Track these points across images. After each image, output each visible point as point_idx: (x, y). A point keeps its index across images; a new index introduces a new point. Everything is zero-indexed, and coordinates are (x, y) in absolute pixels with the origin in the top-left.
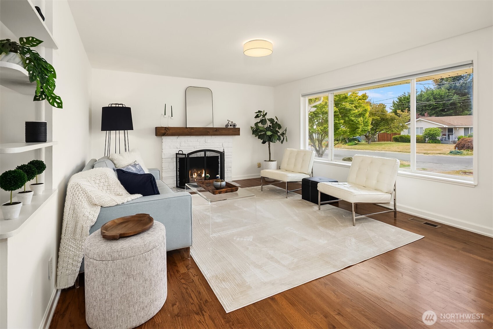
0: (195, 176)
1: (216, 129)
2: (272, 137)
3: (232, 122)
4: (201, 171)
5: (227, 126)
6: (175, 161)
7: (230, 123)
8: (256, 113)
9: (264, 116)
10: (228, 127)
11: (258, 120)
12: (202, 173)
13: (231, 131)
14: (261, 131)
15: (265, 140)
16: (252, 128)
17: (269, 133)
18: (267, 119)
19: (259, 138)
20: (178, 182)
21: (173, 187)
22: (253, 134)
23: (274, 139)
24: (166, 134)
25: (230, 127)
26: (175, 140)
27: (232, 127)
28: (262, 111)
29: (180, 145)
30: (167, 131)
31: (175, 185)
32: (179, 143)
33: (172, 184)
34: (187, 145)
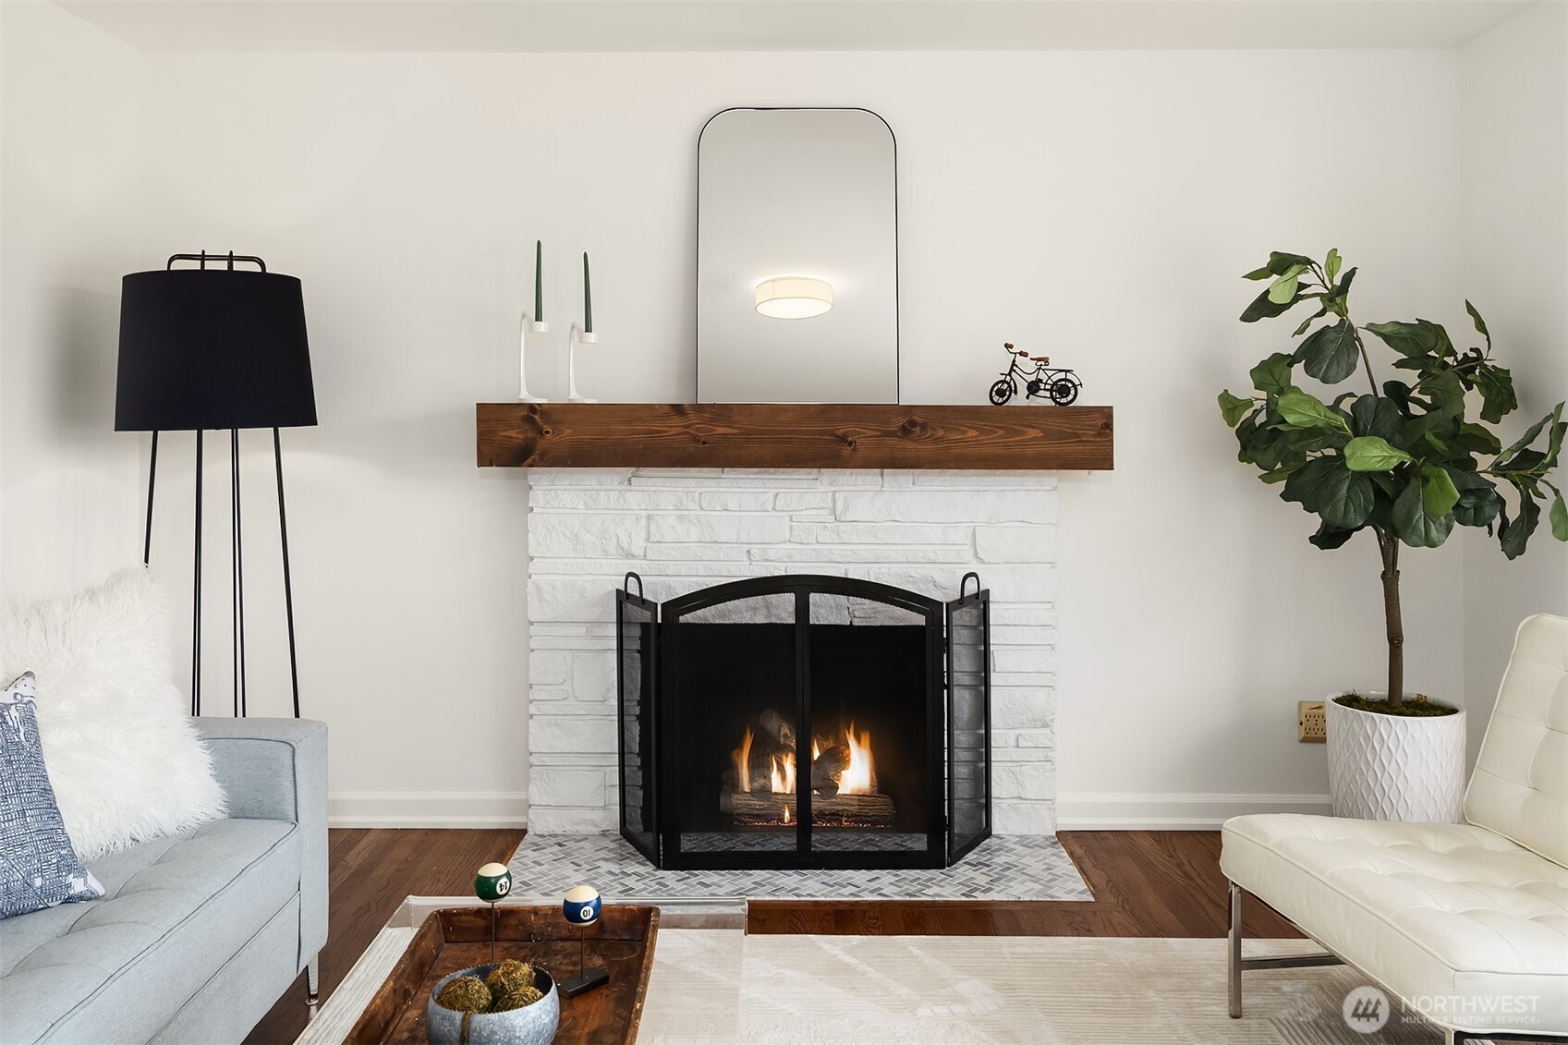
0: (784, 778)
1: (902, 421)
2: (1408, 492)
3: (1046, 360)
4: (830, 744)
5: (1001, 393)
6: (614, 644)
7: (1027, 365)
8: (1255, 276)
9: (1336, 297)
10: (1012, 402)
11: (1279, 335)
12: (837, 757)
13: (1033, 433)
14: (1311, 434)
15: (1339, 521)
16: (1230, 405)
17: (1373, 455)
18: (1371, 327)
19: (1287, 496)
20: (637, 797)
21: (596, 830)
22: (1243, 457)
23: (1420, 514)
24: (535, 456)
25: (1020, 399)
26: (614, 495)
27: (1043, 400)
28: (1308, 262)
29: (643, 534)
30: (541, 433)
31: (611, 819)
32: (644, 522)
33: (593, 808)
34: (694, 536)
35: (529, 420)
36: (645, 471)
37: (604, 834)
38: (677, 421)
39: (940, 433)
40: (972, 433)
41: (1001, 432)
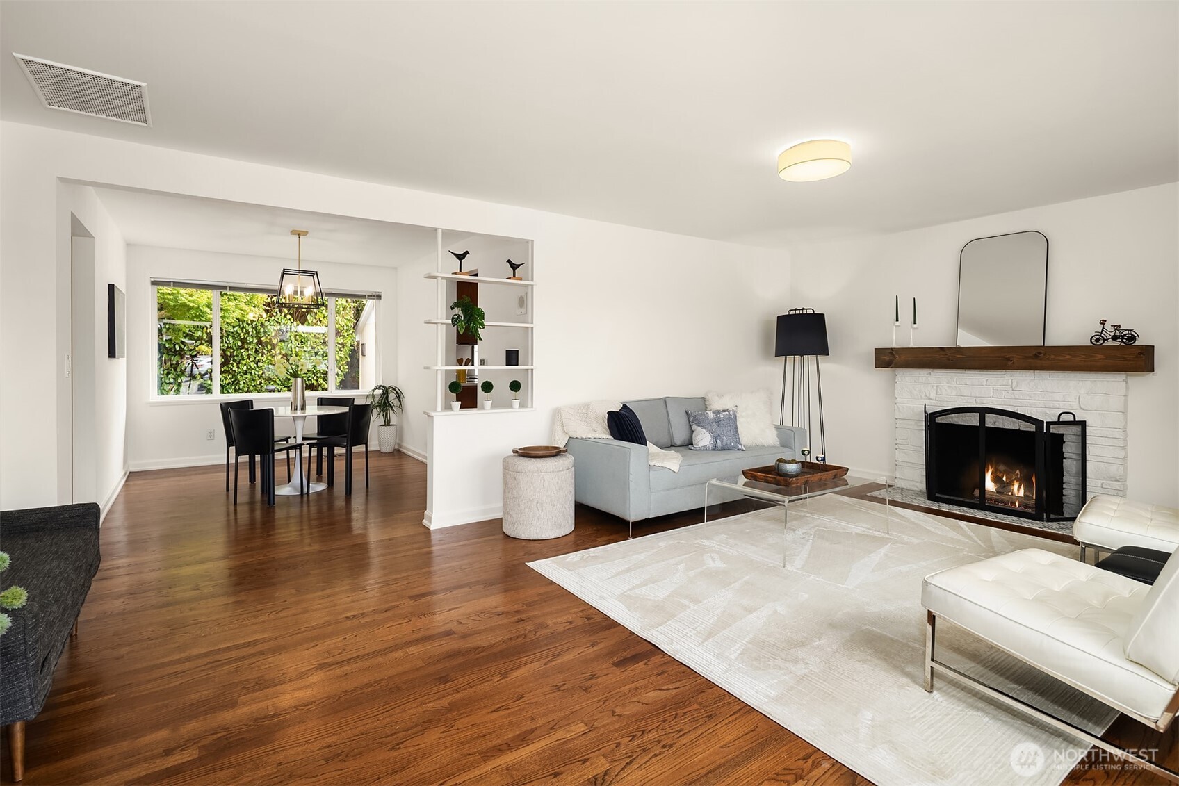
1: (1035, 352)
5: (1097, 340)
6: (924, 428)
10: (1104, 344)
24: (893, 365)
25: (1110, 343)
26: (924, 378)
27: (1119, 343)
29: (935, 392)
30: (895, 357)
31: (922, 486)
32: (935, 388)
33: (917, 482)
34: (954, 393)
35: (891, 353)
36: (936, 371)
37: (920, 491)
38: (942, 353)
39: (1053, 357)
40: (1068, 357)
41: (1083, 356)
